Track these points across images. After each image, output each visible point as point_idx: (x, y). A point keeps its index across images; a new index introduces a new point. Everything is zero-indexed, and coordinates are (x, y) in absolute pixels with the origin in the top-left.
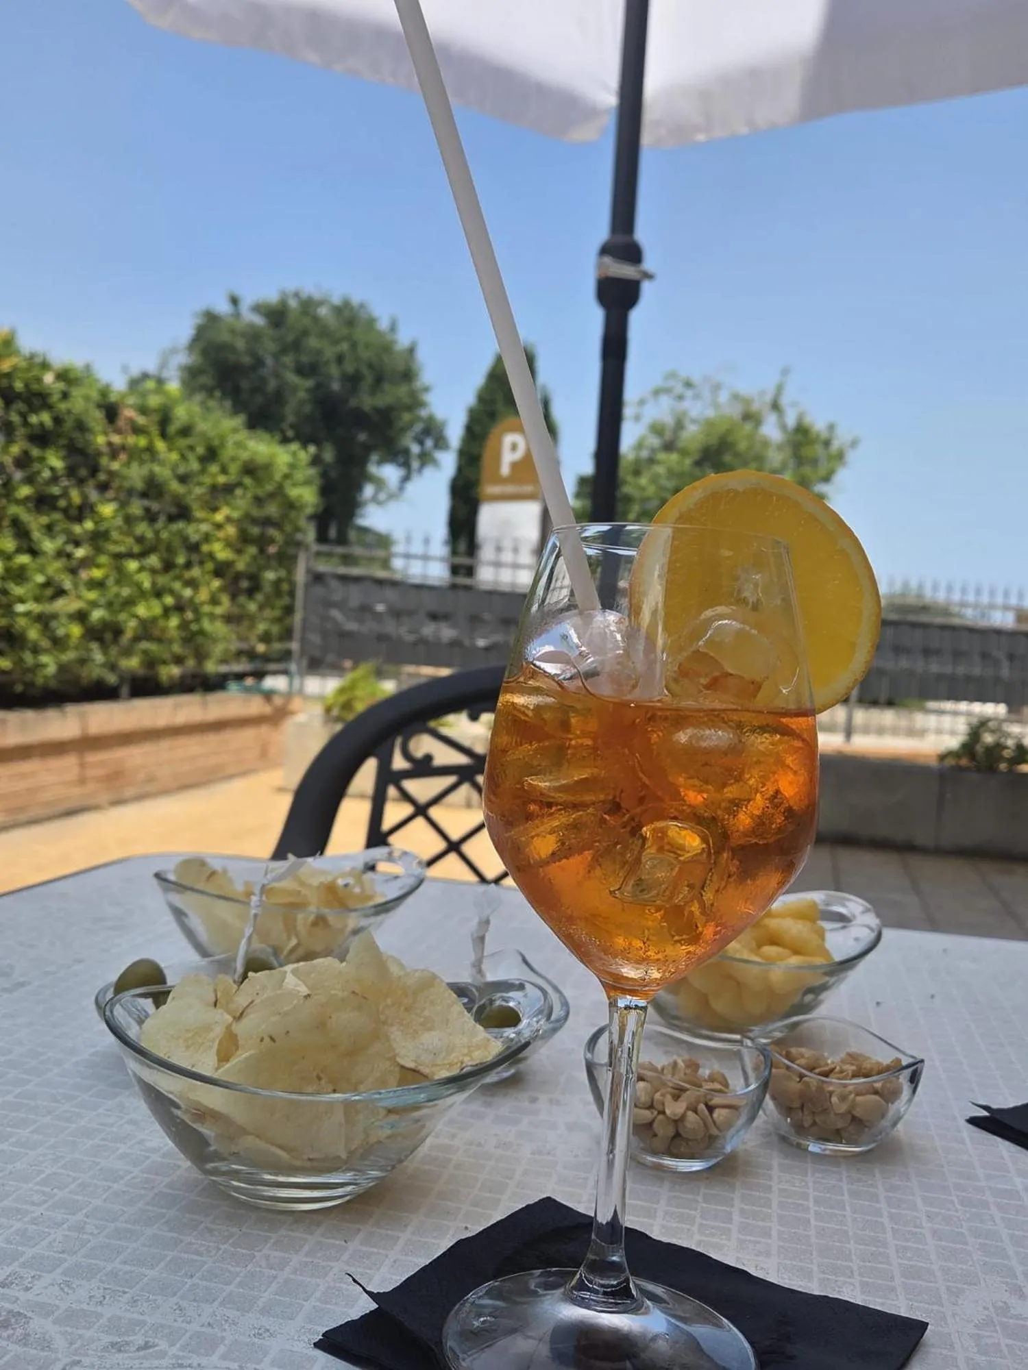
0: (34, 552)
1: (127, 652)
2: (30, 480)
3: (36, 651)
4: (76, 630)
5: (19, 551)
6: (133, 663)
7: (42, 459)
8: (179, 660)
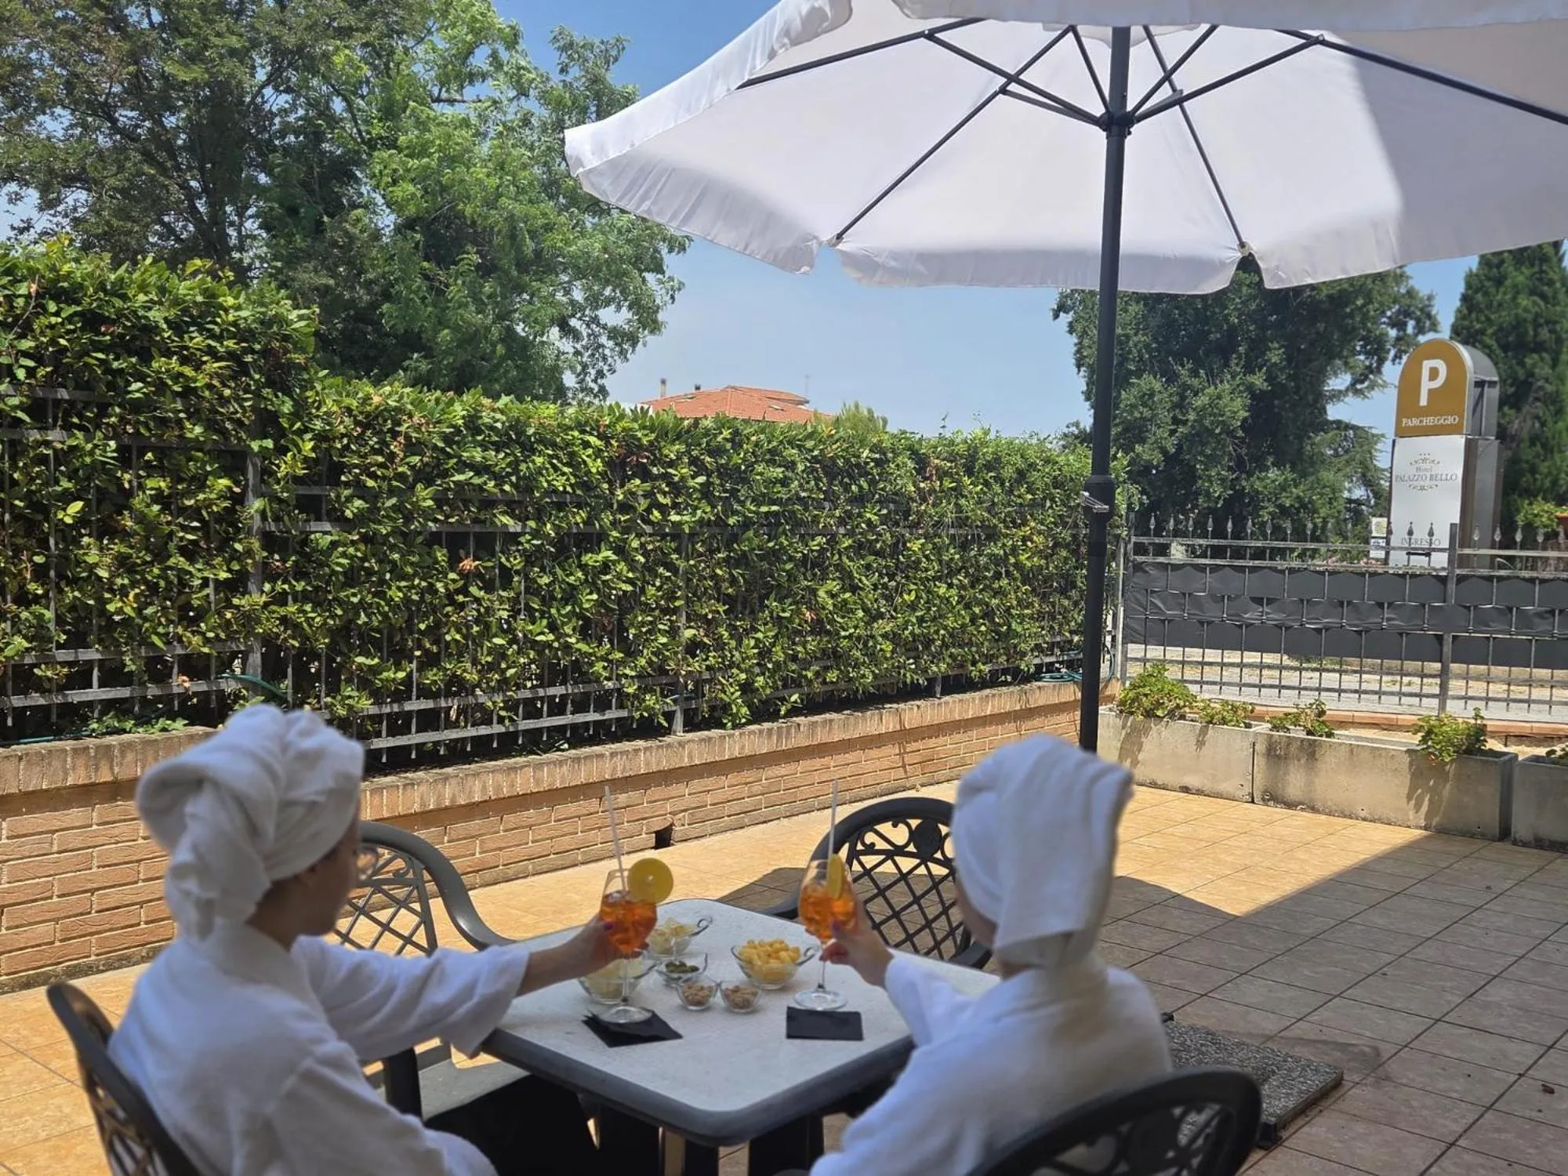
0: (854, 589)
1: (936, 658)
2: (850, 534)
3: (856, 666)
4: (888, 647)
5: (843, 590)
6: (941, 668)
7: (860, 515)
8: (988, 659)
